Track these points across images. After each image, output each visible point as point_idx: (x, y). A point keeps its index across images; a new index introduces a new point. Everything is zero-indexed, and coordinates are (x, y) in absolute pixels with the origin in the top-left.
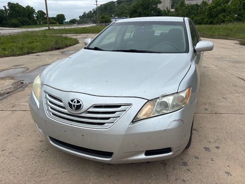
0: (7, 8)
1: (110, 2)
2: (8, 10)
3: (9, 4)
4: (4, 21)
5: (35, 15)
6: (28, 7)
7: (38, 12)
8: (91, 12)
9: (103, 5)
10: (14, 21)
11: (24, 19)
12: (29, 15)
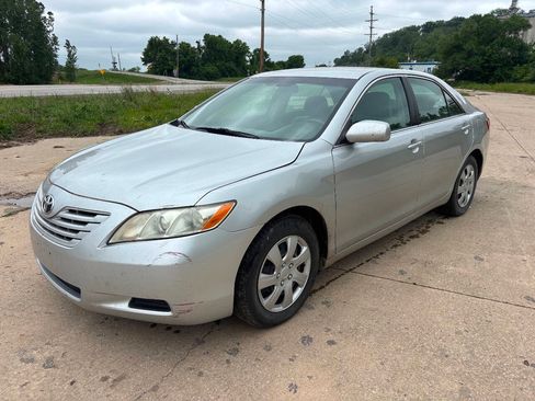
0: (202, 44)
1: (408, 29)
2: (203, 48)
3: (207, 37)
4: (194, 69)
5: (247, 58)
6: (238, 42)
7: (255, 51)
8: (360, 49)
9: (390, 34)
10: (210, 68)
11: (227, 64)
12: (237, 58)
